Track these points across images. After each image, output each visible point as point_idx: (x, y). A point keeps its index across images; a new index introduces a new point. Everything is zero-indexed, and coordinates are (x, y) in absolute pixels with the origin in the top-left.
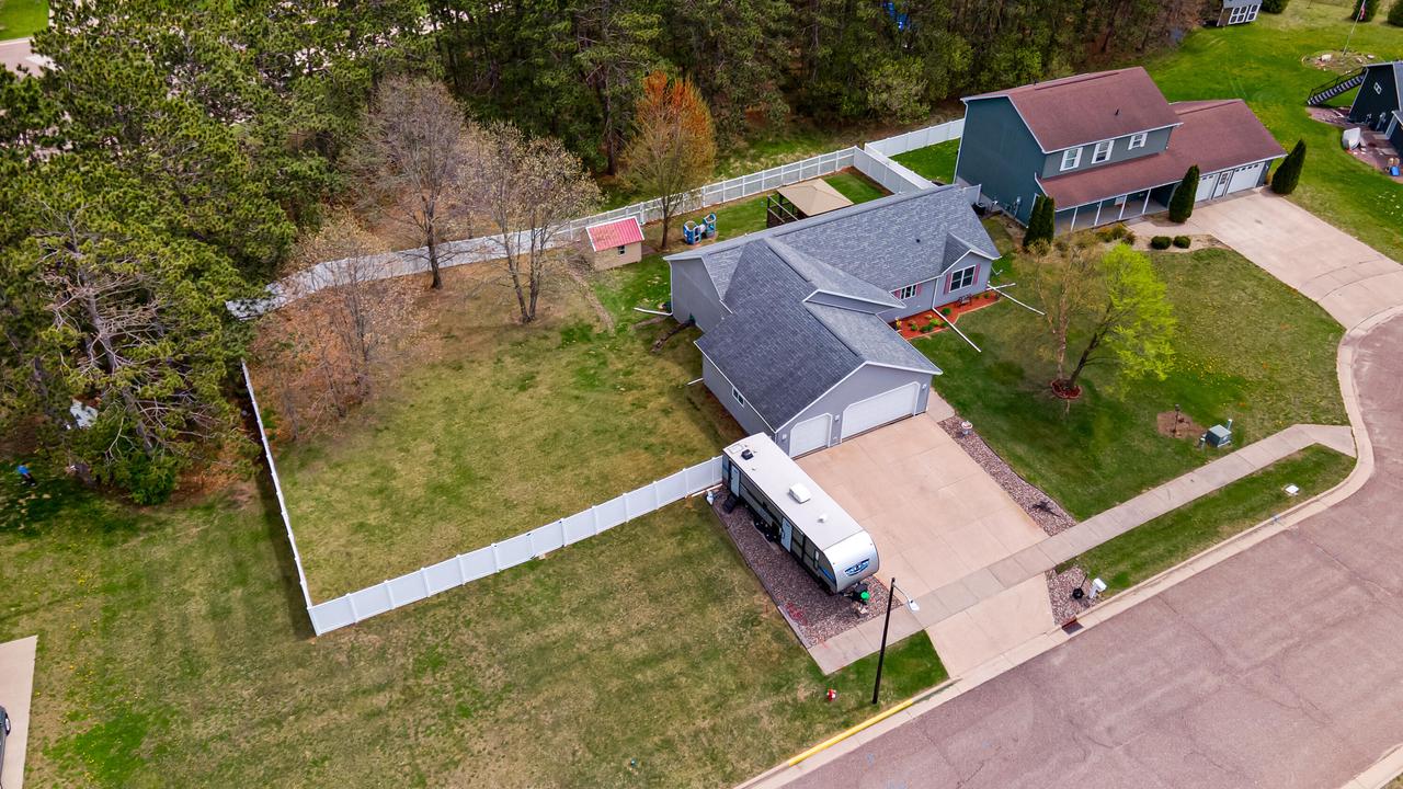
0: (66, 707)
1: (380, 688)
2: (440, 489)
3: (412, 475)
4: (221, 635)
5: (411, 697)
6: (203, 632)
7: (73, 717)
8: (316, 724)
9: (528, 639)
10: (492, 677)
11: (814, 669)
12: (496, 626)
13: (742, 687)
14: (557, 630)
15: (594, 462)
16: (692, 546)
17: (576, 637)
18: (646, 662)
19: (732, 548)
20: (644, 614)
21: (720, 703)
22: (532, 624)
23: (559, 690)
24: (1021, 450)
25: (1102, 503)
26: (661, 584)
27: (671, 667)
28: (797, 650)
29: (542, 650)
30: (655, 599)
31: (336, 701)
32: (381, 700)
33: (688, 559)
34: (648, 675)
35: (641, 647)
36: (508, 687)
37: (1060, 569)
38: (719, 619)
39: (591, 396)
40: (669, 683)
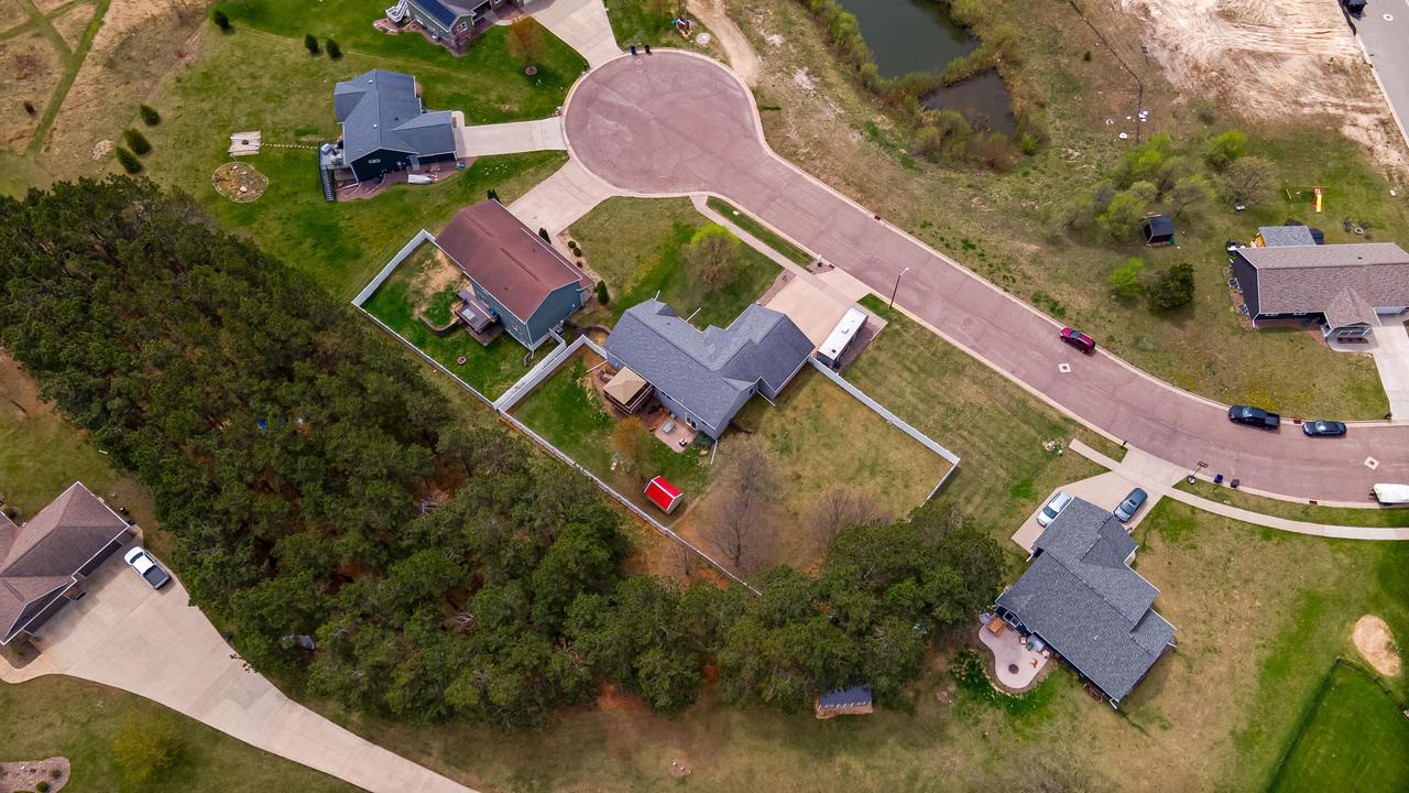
0: (1023, 510)
1: (962, 437)
2: (873, 473)
3: (872, 486)
4: (975, 493)
5: (960, 427)
6: (977, 500)
7: (1023, 506)
8: (983, 446)
9: (921, 406)
10: (940, 409)
11: (887, 326)
12: (922, 417)
13: (903, 343)
14: (914, 400)
15: (835, 423)
16: (859, 374)
17: (913, 394)
18: (910, 371)
19: (854, 361)
20: (893, 378)
21: (913, 347)
22: (915, 408)
23: (933, 389)
24: (757, 288)
25: (772, 262)
26: (879, 378)
27: (908, 363)
28: (883, 333)
29: (922, 401)
30: (886, 377)
31: (973, 446)
32: (965, 434)
33: (865, 374)
34: (914, 368)
35: (906, 374)
36: (940, 403)
37: (811, 271)
38: (883, 357)
39: (794, 444)
40: (914, 362)
